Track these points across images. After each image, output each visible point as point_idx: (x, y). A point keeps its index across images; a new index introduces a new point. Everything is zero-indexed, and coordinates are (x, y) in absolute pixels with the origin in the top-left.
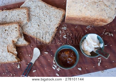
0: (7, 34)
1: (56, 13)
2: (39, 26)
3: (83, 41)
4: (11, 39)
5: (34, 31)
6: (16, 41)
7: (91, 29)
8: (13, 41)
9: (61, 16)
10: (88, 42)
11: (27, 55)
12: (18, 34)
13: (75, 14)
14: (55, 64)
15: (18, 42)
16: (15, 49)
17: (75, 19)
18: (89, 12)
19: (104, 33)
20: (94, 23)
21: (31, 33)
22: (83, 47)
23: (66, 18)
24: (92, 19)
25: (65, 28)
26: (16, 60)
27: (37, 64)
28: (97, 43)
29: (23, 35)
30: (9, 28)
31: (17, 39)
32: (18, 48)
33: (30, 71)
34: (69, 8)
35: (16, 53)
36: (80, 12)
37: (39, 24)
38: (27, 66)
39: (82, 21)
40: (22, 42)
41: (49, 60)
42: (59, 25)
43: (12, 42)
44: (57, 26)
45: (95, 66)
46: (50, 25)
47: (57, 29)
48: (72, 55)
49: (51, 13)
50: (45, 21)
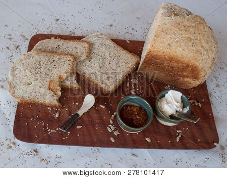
0: (55, 66)
1: (127, 58)
2: (100, 67)
3: (160, 98)
4: (58, 73)
6: (65, 78)
8: (60, 77)
9: (134, 63)
10: (168, 101)
11: (73, 103)
12: (70, 68)
13: (161, 49)
14: (112, 125)
15: (66, 81)
16: (59, 88)
18: (181, 49)
19: (189, 100)
20: (179, 79)
21: (87, 74)
26: (57, 104)
27: (86, 119)
28: (180, 105)
30: (60, 59)
31: (67, 75)
32: (64, 89)
33: (72, 125)
34: (155, 38)
35: (60, 93)
36: (168, 46)
37: (101, 65)
38: (70, 117)
41: (104, 118)
42: (129, 73)
43: (58, 78)
44: (125, 73)
46: (117, 70)
49: (121, 57)
50: (110, 64)
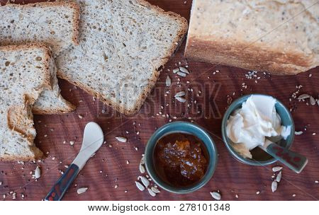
0: (11, 75)
1: (160, 26)
2: (106, 58)
4: (21, 91)
5: (90, 74)
6: (36, 98)
7: (258, 80)
8: (27, 98)
9: (175, 36)
10: (246, 119)
11: (64, 142)
12: (43, 77)
13: (215, 32)
14: (144, 175)
15: (41, 101)
16: (30, 122)
17: (214, 48)
18: (258, 29)
19: (298, 96)
20: (269, 64)
21: (81, 79)
22: (232, 133)
23: (189, 41)
24: (265, 51)
25: (182, 72)
26: (32, 155)
27: (92, 171)
28: (273, 125)
29: (56, 81)
30: (18, 57)
31: (40, 91)
32: (39, 118)
33: (69, 188)
34: (199, 14)
35: (33, 132)
36: (230, 28)
37: (107, 53)
38: (62, 173)
39: (233, 54)
40: (54, 103)
41: (128, 163)
42: (166, 60)
43: (23, 101)
44: (158, 63)
45: (263, 192)
46: (140, 59)
47: (159, 73)
48: (197, 154)
50: (125, 46)
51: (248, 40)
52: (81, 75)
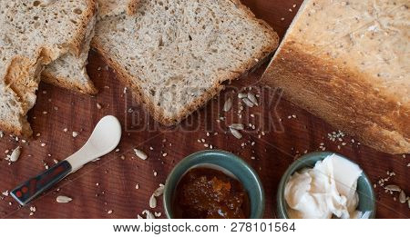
0: (36, 18)
1: (244, 32)
2: (161, 44)
3: (300, 170)
4: (40, 41)
5: (134, 56)
6: (54, 58)
7: (342, 147)
8: (43, 54)
9: (258, 50)
10: (316, 184)
11: (65, 130)
12: (74, 34)
13: (323, 43)
14: (152, 211)
15: (58, 66)
16: (34, 85)
17: (308, 72)
18: (379, 57)
20: (367, 125)
21: (119, 57)
22: (291, 195)
25: (250, 101)
26: (18, 126)
27: (87, 180)
28: (347, 202)
29: (88, 48)
31: (63, 51)
32: (48, 87)
33: (47, 191)
34: (312, 11)
35: (32, 98)
37: (164, 39)
38: (47, 167)
39: (328, 90)
40: (73, 74)
41: (137, 187)
43: (37, 55)
44: (225, 76)
46: (205, 62)
47: (221, 87)
48: (236, 204)
49: (226, 24)
50: (191, 39)
51: (361, 68)
52: (121, 53)
